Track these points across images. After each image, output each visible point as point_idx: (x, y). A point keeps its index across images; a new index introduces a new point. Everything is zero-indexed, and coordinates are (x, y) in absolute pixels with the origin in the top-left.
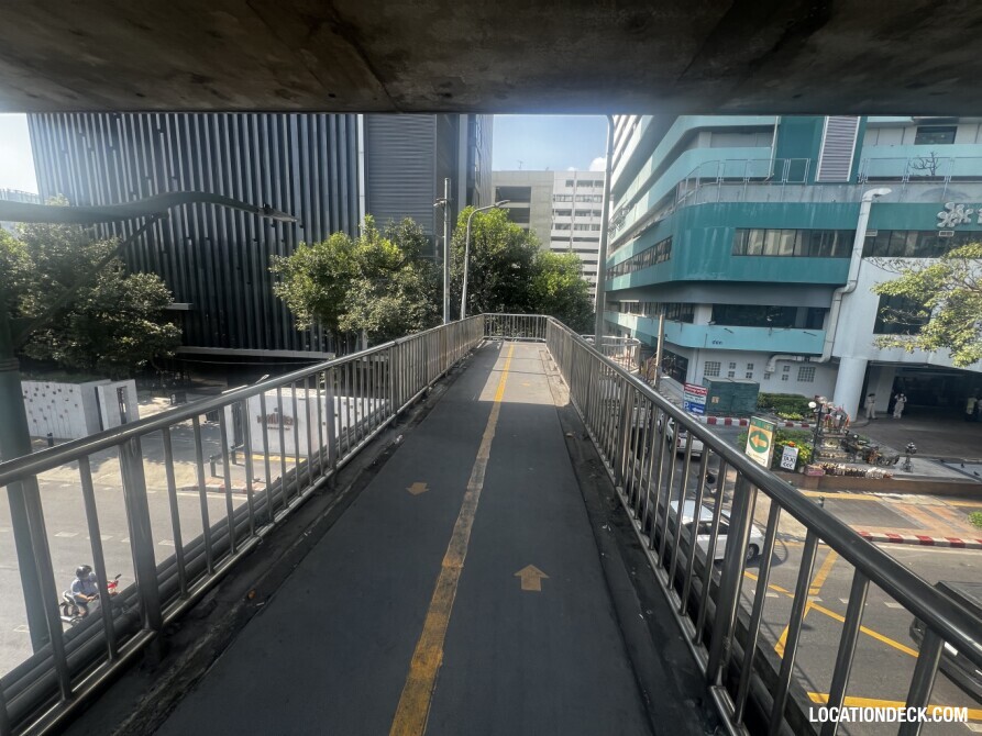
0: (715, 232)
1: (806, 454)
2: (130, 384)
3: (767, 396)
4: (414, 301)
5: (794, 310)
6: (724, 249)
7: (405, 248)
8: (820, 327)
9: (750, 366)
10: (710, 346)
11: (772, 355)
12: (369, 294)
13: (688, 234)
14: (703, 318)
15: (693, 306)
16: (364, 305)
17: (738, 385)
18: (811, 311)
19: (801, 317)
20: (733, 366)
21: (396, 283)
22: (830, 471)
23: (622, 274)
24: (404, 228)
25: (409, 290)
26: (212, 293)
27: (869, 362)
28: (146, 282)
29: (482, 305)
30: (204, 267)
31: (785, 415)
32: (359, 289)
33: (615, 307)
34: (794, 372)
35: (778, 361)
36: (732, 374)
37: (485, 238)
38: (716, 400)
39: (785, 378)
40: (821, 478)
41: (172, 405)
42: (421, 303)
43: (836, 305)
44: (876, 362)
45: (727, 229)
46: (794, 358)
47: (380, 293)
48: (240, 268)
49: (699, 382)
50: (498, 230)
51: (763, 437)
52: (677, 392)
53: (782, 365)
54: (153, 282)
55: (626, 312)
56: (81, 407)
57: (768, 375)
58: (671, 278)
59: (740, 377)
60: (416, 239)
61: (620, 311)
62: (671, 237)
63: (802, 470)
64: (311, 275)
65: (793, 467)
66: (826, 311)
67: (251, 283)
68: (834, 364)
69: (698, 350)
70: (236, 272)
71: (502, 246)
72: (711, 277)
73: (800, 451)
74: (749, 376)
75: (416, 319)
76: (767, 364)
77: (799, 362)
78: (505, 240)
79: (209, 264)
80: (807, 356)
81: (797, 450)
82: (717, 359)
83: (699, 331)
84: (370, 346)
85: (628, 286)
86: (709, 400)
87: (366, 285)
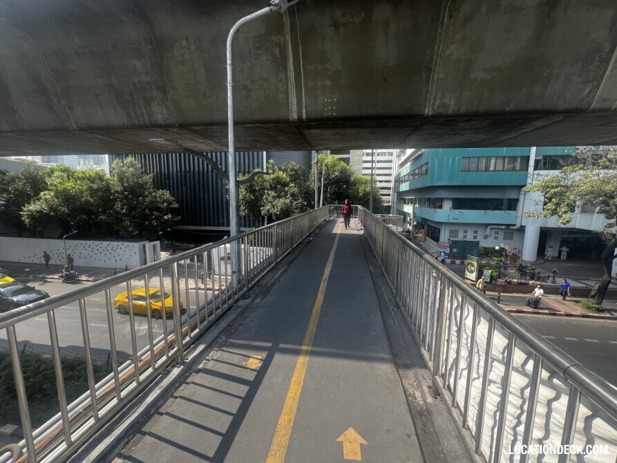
0: (451, 159)
1: (495, 274)
2: (158, 243)
3: (486, 249)
4: (296, 200)
5: (502, 200)
6: (456, 168)
7: (291, 176)
8: (515, 210)
9: (476, 232)
10: (451, 221)
11: (487, 225)
12: (274, 198)
13: (436, 161)
14: (447, 205)
15: (442, 200)
16: (272, 203)
17: (467, 242)
18: (510, 200)
19: (505, 204)
20: (465, 232)
21: (287, 192)
22: (510, 283)
23: (405, 181)
24: (290, 166)
25: (293, 195)
26: (189, 199)
27: (541, 228)
28: (163, 194)
29: (327, 201)
30: (186, 186)
31: (495, 259)
32: (269, 195)
33: (402, 201)
34: (501, 235)
35: (491, 229)
36: (465, 237)
37: (328, 169)
38: (455, 250)
39: (496, 238)
40: (504, 286)
41: (170, 255)
42: (299, 201)
43: (522, 197)
44: (545, 228)
45: (457, 158)
46: (500, 227)
47: (279, 197)
48: (203, 186)
49: (446, 241)
50: (334, 165)
51: (473, 266)
52: (433, 246)
53: (494, 231)
54: (167, 194)
55: (408, 204)
56: (137, 254)
57: (486, 237)
58: (428, 184)
59: (470, 237)
60: (296, 171)
61: (405, 203)
62: (428, 162)
63: (494, 282)
64: (246, 189)
65: (488, 281)
66: (517, 200)
67: (208, 193)
68: (522, 229)
69: (445, 223)
70: (201, 188)
71: (337, 173)
72: (450, 184)
73: (492, 272)
74: (475, 237)
75: (297, 208)
76: (485, 231)
77: (504, 229)
78: (338, 170)
79: (188, 184)
80: (508, 226)
81: (490, 271)
82: (456, 228)
83: (445, 213)
84: (268, 224)
85: (408, 189)
86: (451, 250)
87: (273, 193)
